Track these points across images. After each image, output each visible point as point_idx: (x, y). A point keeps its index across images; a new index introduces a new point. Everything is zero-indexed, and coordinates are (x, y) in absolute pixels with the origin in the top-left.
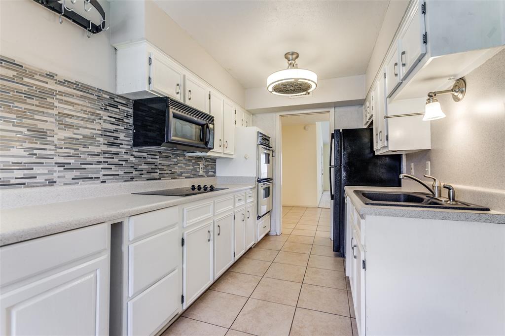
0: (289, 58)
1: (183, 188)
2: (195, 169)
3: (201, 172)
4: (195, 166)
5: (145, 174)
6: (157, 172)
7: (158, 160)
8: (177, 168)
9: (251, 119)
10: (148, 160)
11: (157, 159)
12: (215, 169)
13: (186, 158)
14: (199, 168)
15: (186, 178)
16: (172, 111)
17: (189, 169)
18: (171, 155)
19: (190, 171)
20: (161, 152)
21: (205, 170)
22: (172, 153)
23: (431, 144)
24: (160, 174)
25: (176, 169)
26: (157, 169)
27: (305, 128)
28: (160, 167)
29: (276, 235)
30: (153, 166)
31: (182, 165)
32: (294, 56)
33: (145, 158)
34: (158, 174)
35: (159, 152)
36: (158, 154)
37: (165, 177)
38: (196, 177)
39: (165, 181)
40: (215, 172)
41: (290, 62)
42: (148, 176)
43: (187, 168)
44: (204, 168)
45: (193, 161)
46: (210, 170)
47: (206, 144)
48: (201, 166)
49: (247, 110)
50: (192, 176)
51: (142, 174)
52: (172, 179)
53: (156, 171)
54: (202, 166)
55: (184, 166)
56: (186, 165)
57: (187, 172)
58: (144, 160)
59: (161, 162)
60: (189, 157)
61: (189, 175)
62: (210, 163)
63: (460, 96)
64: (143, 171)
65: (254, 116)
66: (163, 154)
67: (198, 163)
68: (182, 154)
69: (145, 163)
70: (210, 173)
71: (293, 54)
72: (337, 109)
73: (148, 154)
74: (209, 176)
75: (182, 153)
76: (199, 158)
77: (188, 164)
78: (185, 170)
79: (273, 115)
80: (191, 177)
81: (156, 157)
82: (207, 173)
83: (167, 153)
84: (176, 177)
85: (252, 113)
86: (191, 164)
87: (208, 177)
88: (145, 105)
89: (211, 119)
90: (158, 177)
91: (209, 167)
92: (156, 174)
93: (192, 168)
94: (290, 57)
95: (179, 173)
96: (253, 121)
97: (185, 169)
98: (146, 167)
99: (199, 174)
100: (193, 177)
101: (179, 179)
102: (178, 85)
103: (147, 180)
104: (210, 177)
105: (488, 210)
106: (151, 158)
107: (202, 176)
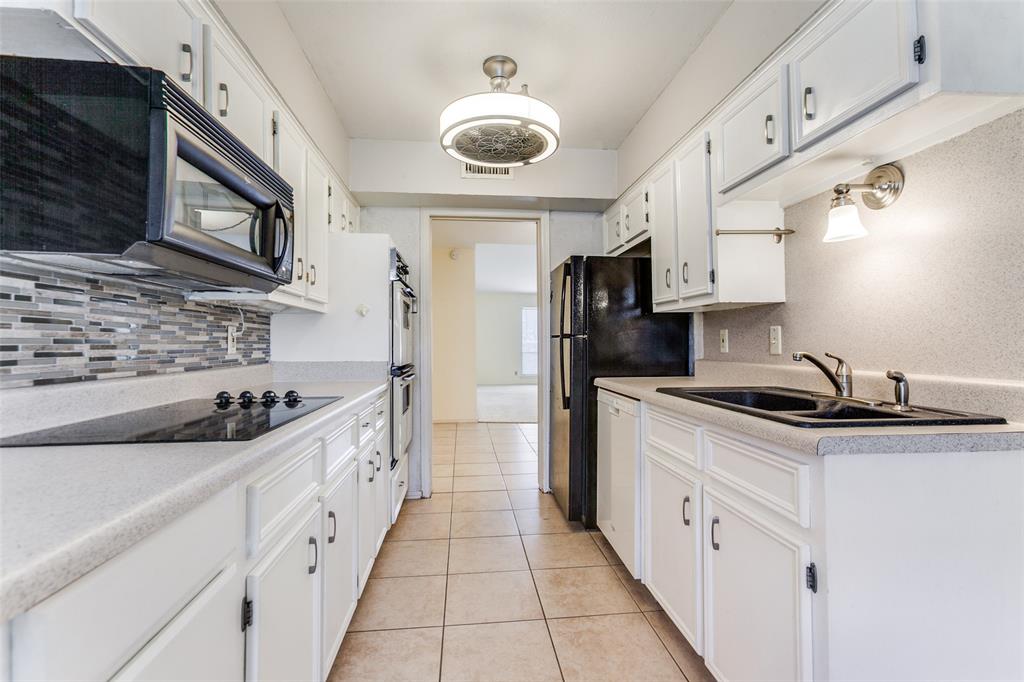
0: (496, 71)
1: (179, 403)
2: (214, 343)
3: (232, 352)
4: (215, 334)
5: (27, 362)
6: (80, 354)
7: (85, 311)
8: (157, 337)
9: (358, 218)
10: (42, 307)
11: (79, 304)
12: (268, 341)
13: (188, 306)
14: (227, 338)
15: (187, 370)
16: (175, 128)
17: (196, 342)
18: (137, 295)
19: (200, 347)
20: (96, 281)
21: (242, 346)
22: (139, 289)
23: (786, 293)
24: (91, 359)
25: (156, 342)
26: (80, 342)
27: (451, 255)
28: (94, 335)
29: (422, 498)
30: (64, 333)
31: (176, 328)
32: (509, 67)
33: (28, 299)
34: (84, 360)
35: (88, 280)
36: (87, 288)
37: (113, 370)
38: (219, 367)
39: (114, 384)
40: (267, 352)
41: (498, 81)
42: (42, 368)
43: (190, 338)
44: (239, 340)
45: (210, 318)
46: (255, 346)
47: (275, 264)
48: (232, 332)
49: (352, 193)
50: (206, 364)
51: (14, 363)
52: (140, 374)
53: (77, 348)
54: (235, 334)
55: (182, 333)
56: (188, 328)
57: (192, 353)
58: (23, 305)
59: (96, 318)
60: (198, 304)
61: (195, 360)
62: (256, 326)
63: (887, 198)
64: (15, 348)
65: (365, 212)
66: (106, 290)
67: (224, 323)
68: (176, 295)
69: (24, 320)
70: (257, 355)
71: (504, 60)
72: (556, 216)
73: (38, 286)
74: (252, 363)
75: (175, 291)
76: (228, 311)
77: (195, 325)
78: (185, 347)
79: (414, 213)
80: (203, 368)
81: (78, 297)
82: (246, 354)
83: (123, 286)
84: (153, 367)
85: (362, 202)
86: (204, 326)
87: (249, 364)
88: (29, 93)
89: (286, 192)
90: (86, 373)
91: (254, 338)
92: (75, 360)
93: (206, 338)
94: (497, 67)
95: (165, 356)
96: (361, 222)
97: (184, 341)
98: (32, 332)
99: (227, 358)
100: (210, 367)
101: (165, 373)
102: (186, 48)
103: (38, 383)
104: (255, 363)
105: (1002, 421)
106: (56, 301)
107: (235, 363)
